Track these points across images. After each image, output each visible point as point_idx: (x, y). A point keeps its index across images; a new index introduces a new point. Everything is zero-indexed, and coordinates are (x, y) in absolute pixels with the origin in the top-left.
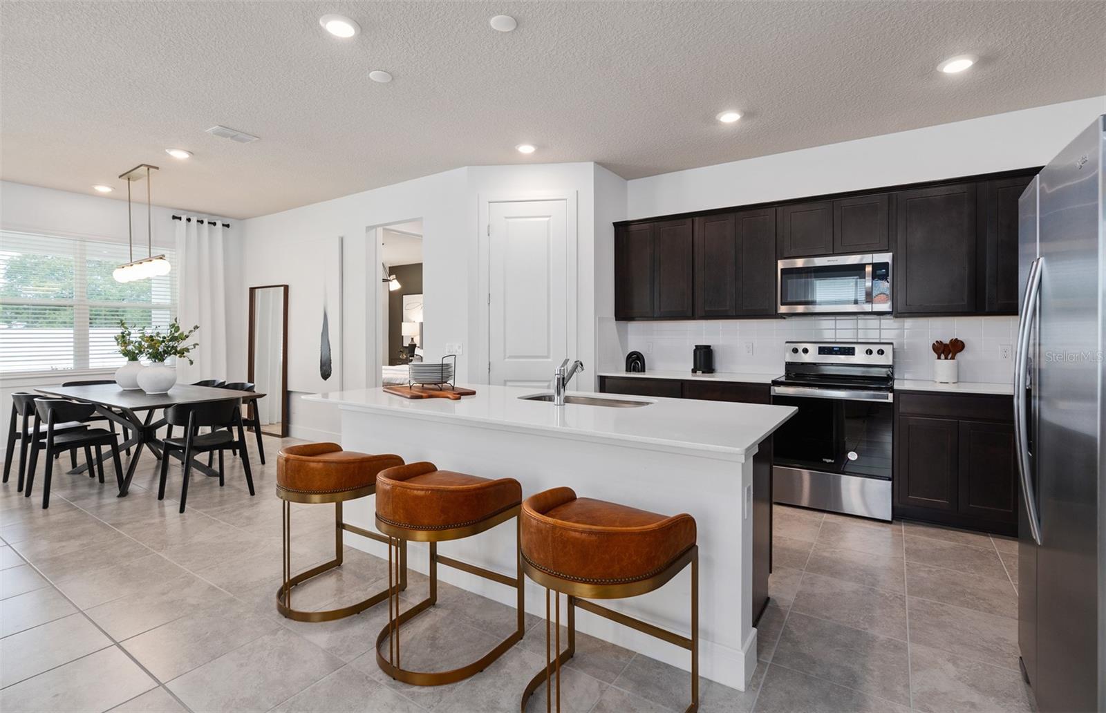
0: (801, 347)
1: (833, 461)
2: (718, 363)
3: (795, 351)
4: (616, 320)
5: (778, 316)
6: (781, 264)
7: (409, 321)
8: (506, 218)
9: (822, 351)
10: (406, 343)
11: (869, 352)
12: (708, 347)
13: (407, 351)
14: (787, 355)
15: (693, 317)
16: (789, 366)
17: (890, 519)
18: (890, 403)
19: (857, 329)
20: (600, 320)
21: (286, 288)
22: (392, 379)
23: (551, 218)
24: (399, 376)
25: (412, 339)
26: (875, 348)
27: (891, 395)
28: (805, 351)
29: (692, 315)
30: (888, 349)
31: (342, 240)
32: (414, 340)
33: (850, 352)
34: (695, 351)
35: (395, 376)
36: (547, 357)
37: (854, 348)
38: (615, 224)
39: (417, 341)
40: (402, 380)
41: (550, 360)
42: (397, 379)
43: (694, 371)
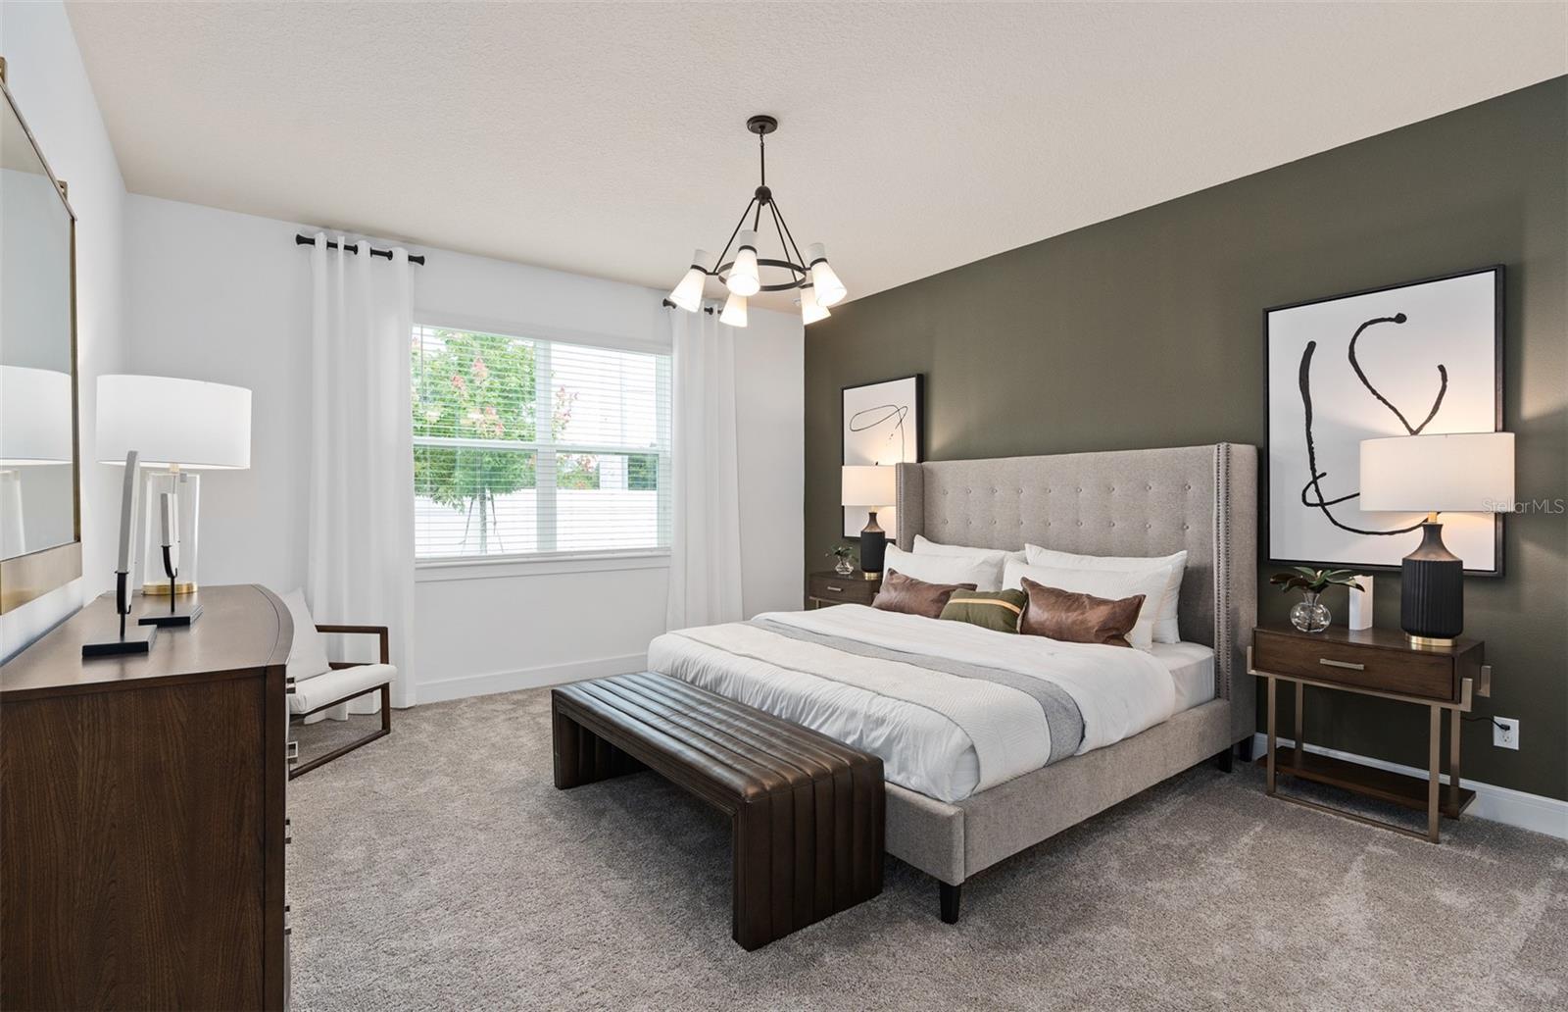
7: (861, 461)
10: (854, 528)
13: (855, 551)
22: (809, 704)
24: (848, 698)
25: (873, 516)
32: (878, 518)
35: (823, 691)
39: (889, 523)
40: (858, 724)
42: (832, 711)
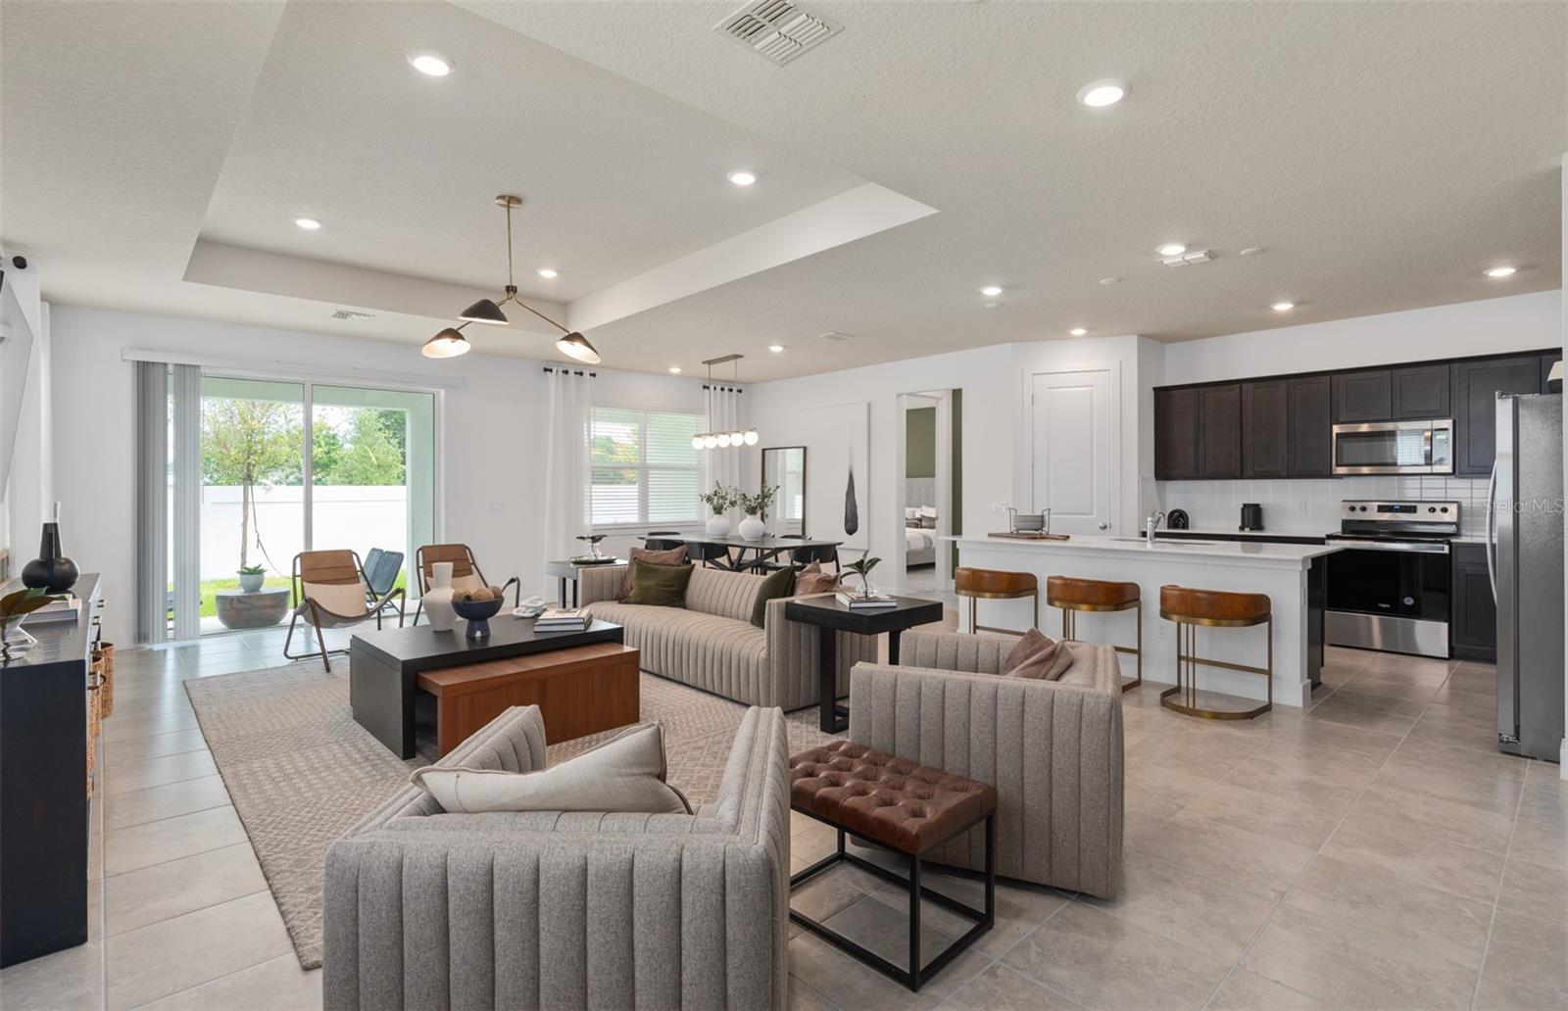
0: (1358, 506)
1: (1388, 606)
2: (1267, 521)
3: (1353, 509)
4: (1156, 479)
5: (1331, 476)
6: (1336, 429)
8: (1050, 388)
9: (1381, 509)
11: (1433, 510)
12: (1257, 506)
14: (1344, 513)
15: (1242, 476)
16: (1345, 523)
17: (1447, 656)
18: (1445, 554)
19: (1421, 489)
20: (1143, 480)
21: (805, 449)
23: (1095, 388)
26: (1438, 507)
27: (1447, 547)
28: (1364, 509)
29: (1241, 474)
30: (1453, 509)
31: (869, 405)
33: (1412, 510)
34: (1243, 510)
36: (1091, 514)
37: (1415, 507)
38: (1155, 389)
41: (1094, 516)
43: (1242, 528)
